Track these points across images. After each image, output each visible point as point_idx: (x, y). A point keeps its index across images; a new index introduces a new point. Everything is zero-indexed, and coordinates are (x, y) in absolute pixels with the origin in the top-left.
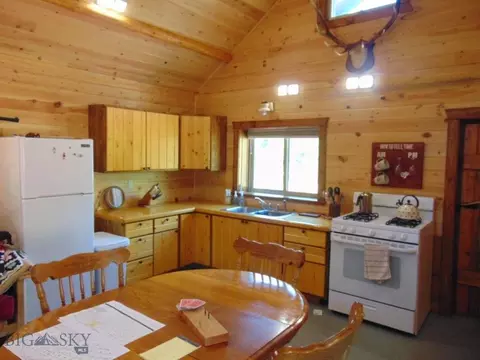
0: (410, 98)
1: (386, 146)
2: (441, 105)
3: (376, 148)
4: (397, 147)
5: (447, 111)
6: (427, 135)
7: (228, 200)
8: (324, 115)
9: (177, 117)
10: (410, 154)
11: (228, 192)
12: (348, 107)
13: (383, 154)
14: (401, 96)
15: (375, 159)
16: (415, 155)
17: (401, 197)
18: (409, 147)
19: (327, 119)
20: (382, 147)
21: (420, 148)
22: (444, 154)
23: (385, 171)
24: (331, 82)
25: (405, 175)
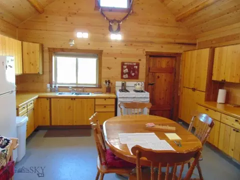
0: (135, 46)
1: (127, 63)
2: (144, 50)
3: (123, 64)
4: (130, 64)
5: (146, 52)
6: (140, 60)
7: (49, 90)
8: (101, 49)
9: (21, 42)
10: (135, 67)
11: (49, 85)
12: (111, 47)
13: (126, 67)
14: (131, 45)
15: (122, 69)
16: (137, 67)
17: (136, 83)
18: (135, 64)
19: (102, 51)
20: (125, 64)
21: (138, 65)
22: (145, 67)
23: (127, 73)
24: (104, 34)
25: (133, 74)
